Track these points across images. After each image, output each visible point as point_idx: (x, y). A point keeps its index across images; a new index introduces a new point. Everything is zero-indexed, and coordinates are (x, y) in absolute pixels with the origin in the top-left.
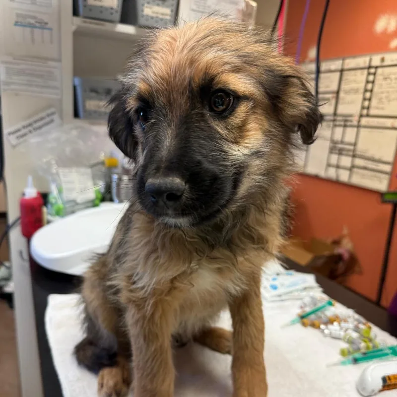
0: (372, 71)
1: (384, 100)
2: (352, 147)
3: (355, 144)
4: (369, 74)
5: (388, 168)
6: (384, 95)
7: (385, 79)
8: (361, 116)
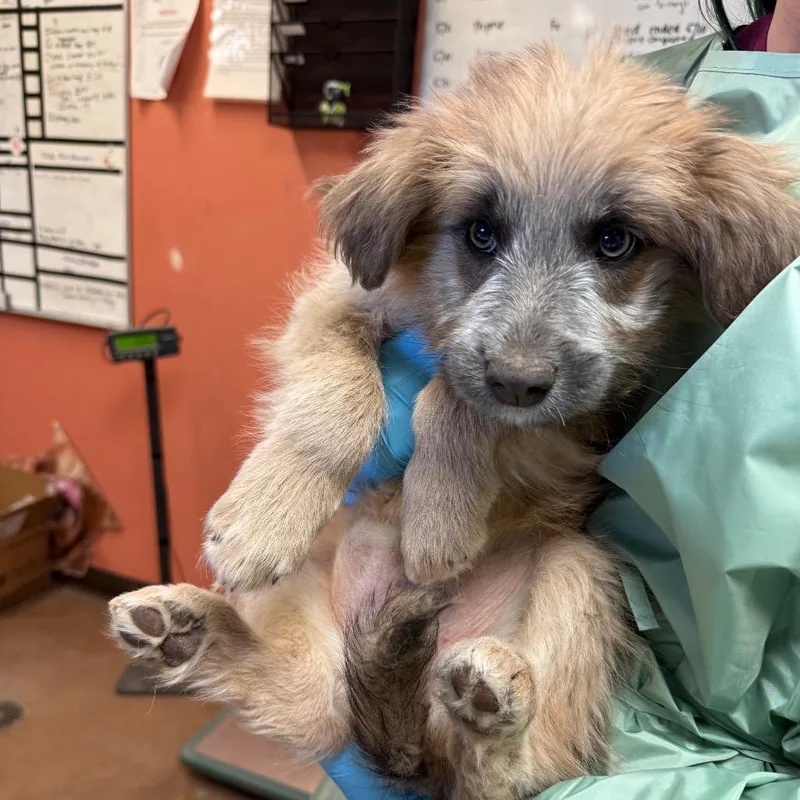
0: (29, 19)
1: (74, 98)
2: (25, 223)
3: (30, 215)
4: (22, 28)
5: (118, 270)
6: (71, 86)
7: (65, 43)
8: (28, 140)
